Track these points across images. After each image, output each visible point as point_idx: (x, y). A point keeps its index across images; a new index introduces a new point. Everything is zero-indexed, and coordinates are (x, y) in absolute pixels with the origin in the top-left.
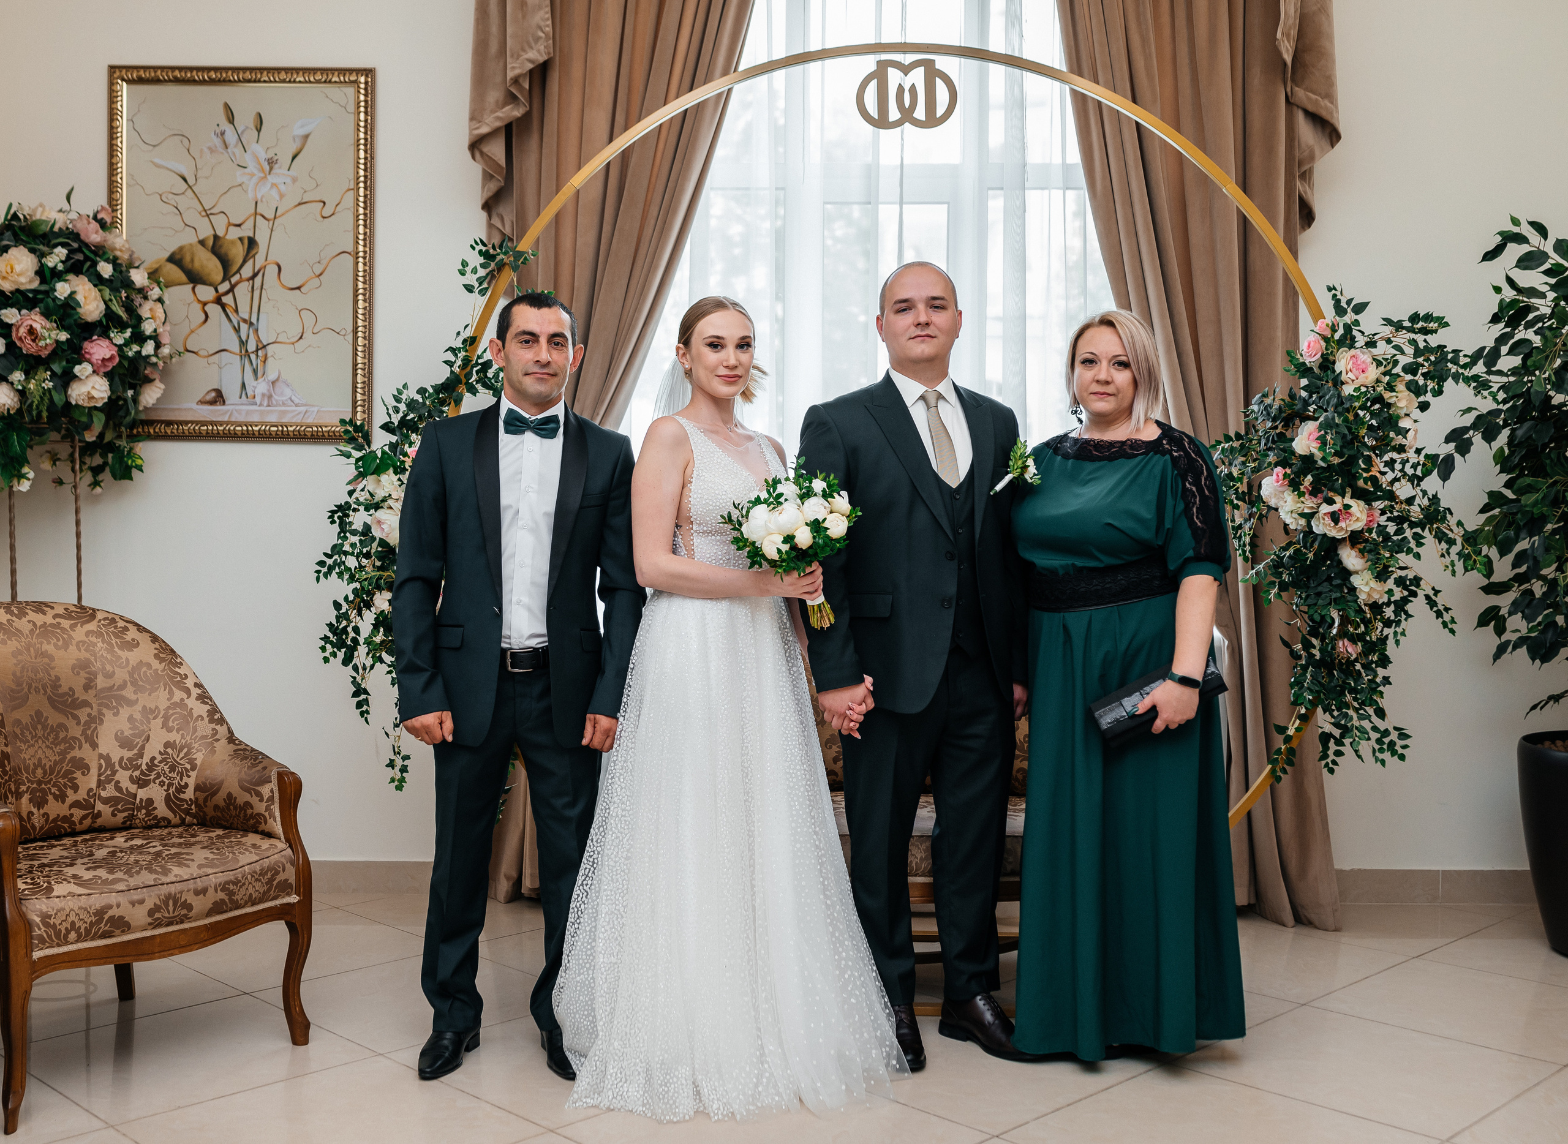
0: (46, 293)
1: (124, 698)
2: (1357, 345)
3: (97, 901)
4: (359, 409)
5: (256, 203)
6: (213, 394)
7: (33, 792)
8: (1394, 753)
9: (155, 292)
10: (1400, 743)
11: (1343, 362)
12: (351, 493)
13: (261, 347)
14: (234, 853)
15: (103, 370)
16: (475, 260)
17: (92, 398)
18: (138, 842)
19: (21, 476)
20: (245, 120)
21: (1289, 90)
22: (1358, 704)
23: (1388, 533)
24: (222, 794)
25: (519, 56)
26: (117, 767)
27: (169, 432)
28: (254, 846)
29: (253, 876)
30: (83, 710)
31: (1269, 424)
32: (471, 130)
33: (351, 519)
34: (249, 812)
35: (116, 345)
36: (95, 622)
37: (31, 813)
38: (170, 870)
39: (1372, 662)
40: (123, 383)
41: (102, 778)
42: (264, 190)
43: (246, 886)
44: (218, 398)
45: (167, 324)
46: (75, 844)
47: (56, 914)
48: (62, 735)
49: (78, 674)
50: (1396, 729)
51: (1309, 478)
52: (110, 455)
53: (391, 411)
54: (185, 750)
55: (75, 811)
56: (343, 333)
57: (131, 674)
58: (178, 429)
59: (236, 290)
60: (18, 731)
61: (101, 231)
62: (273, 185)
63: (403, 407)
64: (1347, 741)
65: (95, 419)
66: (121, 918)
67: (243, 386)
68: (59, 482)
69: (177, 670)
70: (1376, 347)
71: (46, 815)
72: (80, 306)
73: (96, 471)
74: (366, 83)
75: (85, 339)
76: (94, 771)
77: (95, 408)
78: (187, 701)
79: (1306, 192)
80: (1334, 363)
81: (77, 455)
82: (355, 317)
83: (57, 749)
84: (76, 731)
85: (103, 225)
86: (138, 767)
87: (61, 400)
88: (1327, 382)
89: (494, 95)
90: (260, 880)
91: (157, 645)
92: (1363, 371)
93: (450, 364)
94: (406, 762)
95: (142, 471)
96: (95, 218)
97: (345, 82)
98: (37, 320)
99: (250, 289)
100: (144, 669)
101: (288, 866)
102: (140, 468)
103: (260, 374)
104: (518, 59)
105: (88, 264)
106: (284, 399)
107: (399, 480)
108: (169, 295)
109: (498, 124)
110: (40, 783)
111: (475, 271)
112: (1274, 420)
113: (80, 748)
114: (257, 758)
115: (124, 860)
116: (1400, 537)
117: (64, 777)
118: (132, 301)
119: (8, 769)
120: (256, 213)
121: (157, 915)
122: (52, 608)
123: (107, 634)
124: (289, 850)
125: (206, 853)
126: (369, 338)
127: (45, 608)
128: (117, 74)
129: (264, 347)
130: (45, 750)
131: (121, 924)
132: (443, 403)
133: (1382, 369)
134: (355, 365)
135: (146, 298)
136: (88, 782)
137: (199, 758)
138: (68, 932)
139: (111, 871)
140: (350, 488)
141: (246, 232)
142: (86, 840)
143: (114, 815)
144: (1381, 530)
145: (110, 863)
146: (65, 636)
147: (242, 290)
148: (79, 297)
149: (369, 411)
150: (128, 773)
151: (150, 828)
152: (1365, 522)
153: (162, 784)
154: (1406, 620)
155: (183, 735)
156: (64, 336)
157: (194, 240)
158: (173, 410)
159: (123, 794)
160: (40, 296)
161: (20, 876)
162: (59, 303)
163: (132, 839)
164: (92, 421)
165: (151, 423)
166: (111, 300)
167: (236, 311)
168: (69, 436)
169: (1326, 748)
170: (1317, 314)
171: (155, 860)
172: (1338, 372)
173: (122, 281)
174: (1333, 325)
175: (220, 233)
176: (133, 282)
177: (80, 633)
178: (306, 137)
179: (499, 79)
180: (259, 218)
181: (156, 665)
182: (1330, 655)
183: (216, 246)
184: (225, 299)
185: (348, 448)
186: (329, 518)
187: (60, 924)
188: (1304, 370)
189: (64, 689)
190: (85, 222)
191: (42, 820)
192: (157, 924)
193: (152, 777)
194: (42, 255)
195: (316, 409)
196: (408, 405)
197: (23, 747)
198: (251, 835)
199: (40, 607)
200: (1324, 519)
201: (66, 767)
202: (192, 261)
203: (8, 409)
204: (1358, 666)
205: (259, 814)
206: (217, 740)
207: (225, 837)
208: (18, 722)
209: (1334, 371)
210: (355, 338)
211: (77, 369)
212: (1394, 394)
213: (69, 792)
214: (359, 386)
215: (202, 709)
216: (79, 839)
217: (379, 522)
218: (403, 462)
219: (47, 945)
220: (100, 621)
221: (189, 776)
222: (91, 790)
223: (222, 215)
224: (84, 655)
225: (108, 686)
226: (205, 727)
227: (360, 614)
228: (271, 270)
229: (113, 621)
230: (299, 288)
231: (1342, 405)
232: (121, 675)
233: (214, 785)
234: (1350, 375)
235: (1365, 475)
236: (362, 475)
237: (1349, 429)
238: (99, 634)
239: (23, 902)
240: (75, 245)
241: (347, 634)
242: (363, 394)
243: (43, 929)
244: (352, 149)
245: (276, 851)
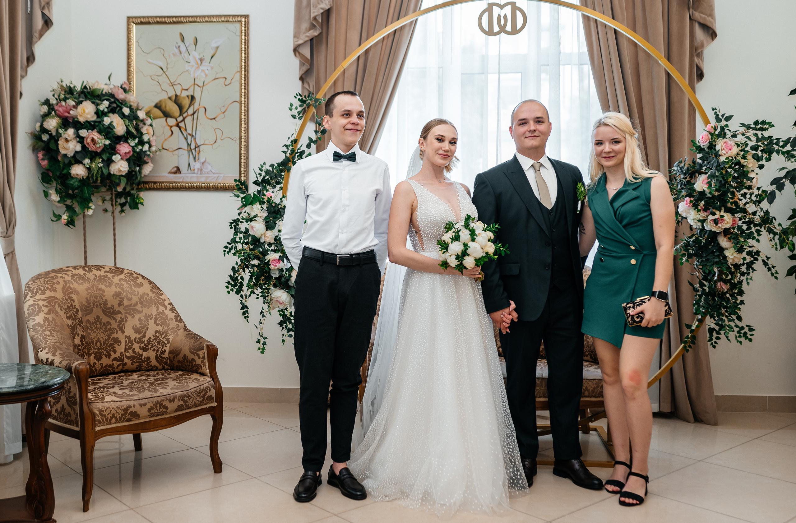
0: (100, 122)
1: (136, 309)
2: (727, 137)
3: (125, 404)
4: (243, 175)
5: (195, 79)
6: (175, 169)
7: (96, 353)
8: (746, 338)
9: (149, 121)
10: (749, 333)
11: (720, 145)
12: (239, 214)
13: (197, 146)
14: (187, 383)
15: (125, 158)
16: (297, 103)
17: (120, 171)
18: (144, 378)
19: (89, 208)
20: (189, 40)
21: (691, 13)
22: (728, 314)
23: (743, 229)
24: (181, 355)
25: (316, 6)
26: (134, 342)
27: (155, 186)
28: (196, 379)
29: (196, 394)
30: (118, 315)
31: (682, 176)
32: (294, 42)
33: (240, 226)
34: (194, 363)
35: (131, 146)
36: (123, 275)
37: (95, 363)
38: (158, 390)
39: (735, 293)
40: (134, 164)
41: (127, 347)
42: (198, 73)
43: (193, 398)
44: (178, 170)
45: (154, 136)
46: (115, 378)
47: (106, 410)
48: (108, 327)
49: (116, 298)
50: (747, 326)
51: (703, 202)
52: (129, 198)
53: (258, 175)
54: (165, 334)
55: (115, 362)
56: (235, 139)
57: (140, 299)
58: (159, 186)
59: (186, 120)
60: (88, 325)
61: (124, 93)
62: (203, 71)
63: (263, 173)
64: (722, 332)
65: (122, 181)
66: (136, 412)
67: (189, 165)
68: (106, 211)
69: (161, 297)
70: (737, 137)
71: (101, 364)
72: (115, 128)
73: (123, 205)
74: (245, 21)
75: (117, 143)
76: (123, 344)
77: (122, 176)
78: (165, 311)
79: (699, 63)
80: (715, 145)
81: (114, 197)
82: (241, 132)
83: (106, 334)
84: (115, 325)
85: (125, 91)
86: (143, 342)
87: (106, 172)
88: (712, 155)
89: (305, 25)
90: (199, 395)
91: (151, 285)
92: (730, 150)
93: (285, 152)
94: (265, 340)
95: (143, 205)
96: (121, 87)
97: (236, 21)
98: (95, 135)
99: (192, 119)
100: (146, 296)
101: (212, 389)
102: (142, 204)
103: (197, 159)
104: (316, 7)
105: (118, 109)
106: (208, 170)
107: (262, 207)
108: (155, 123)
109: (307, 39)
110: (99, 349)
111: (296, 108)
112: (685, 174)
113: (117, 333)
114: (197, 338)
115: (137, 385)
116: (749, 231)
117: (109, 346)
118: (138, 125)
119: (84, 343)
120: (194, 84)
121: (152, 411)
122: (104, 268)
123: (129, 280)
124: (212, 382)
125: (174, 383)
126: (247, 141)
127: (101, 268)
128: (131, 20)
129: (199, 146)
130: (101, 334)
131: (135, 415)
132: (282, 171)
133: (740, 148)
134: (240, 154)
135: (145, 124)
136: (120, 349)
137: (171, 338)
138: (111, 418)
139: (131, 391)
140: (239, 211)
141: (190, 93)
142: (120, 376)
143: (132, 364)
144: (740, 228)
145: (131, 387)
146: (110, 281)
147: (188, 120)
148: (114, 124)
149: (247, 176)
150: (139, 345)
151: (148, 371)
152: (731, 224)
153: (154, 350)
154: (752, 272)
155: (163, 327)
156: (108, 142)
157: (166, 97)
158: (157, 176)
159: (136, 354)
160: (97, 124)
161: (90, 392)
162: (105, 127)
163: (141, 376)
164: (120, 182)
165: (147, 183)
166: (129, 125)
167: (186, 130)
168: (110, 189)
169: (711, 335)
170: (707, 122)
171: (151, 385)
172: (717, 150)
173: (134, 117)
174: (715, 127)
175: (178, 94)
176: (139, 117)
177: (116, 280)
178: (217, 48)
179: (307, 17)
180: (196, 86)
181: (151, 294)
182: (714, 290)
183: (177, 100)
184: (181, 125)
185: (238, 193)
186: (230, 226)
187: (108, 415)
188: (700, 149)
189: (109, 305)
190: (117, 89)
191: (100, 367)
192: (152, 415)
193: (149, 347)
194: (97, 105)
195: (222, 175)
196: (266, 172)
197: (91, 333)
198: (195, 374)
199: (98, 268)
200: (710, 223)
201: (110, 342)
202: (166, 107)
203: (83, 177)
204: (728, 295)
205: (198, 365)
206: (179, 330)
207: (183, 375)
208: (88, 321)
209: (715, 150)
210: (241, 142)
211: (114, 158)
212: (746, 160)
213: (112, 353)
214: (242, 164)
215: (172, 315)
216: (117, 376)
217: (252, 227)
218: (263, 199)
219: (102, 424)
220: (125, 274)
221: (166, 347)
222: (122, 353)
223: (180, 85)
224: (118, 290)
225: (129, 304)
226: (173, 324)
227: (244, 271)
228: (202, 111)
229: (131, 274)
230: (214, 119)
231: (719, 166)
232: (135, 299)
233: (177, 351)
234: (724, 151)
235: (731, 201)
236: (244, 206)
237: (723, 178)
238: (125, 280)
239: (91, 404)
240: (112, 100)
241: (238, 280)
242: (245, 168)
243: (100, 417)
244: (239, 53)
245: (206, 381)
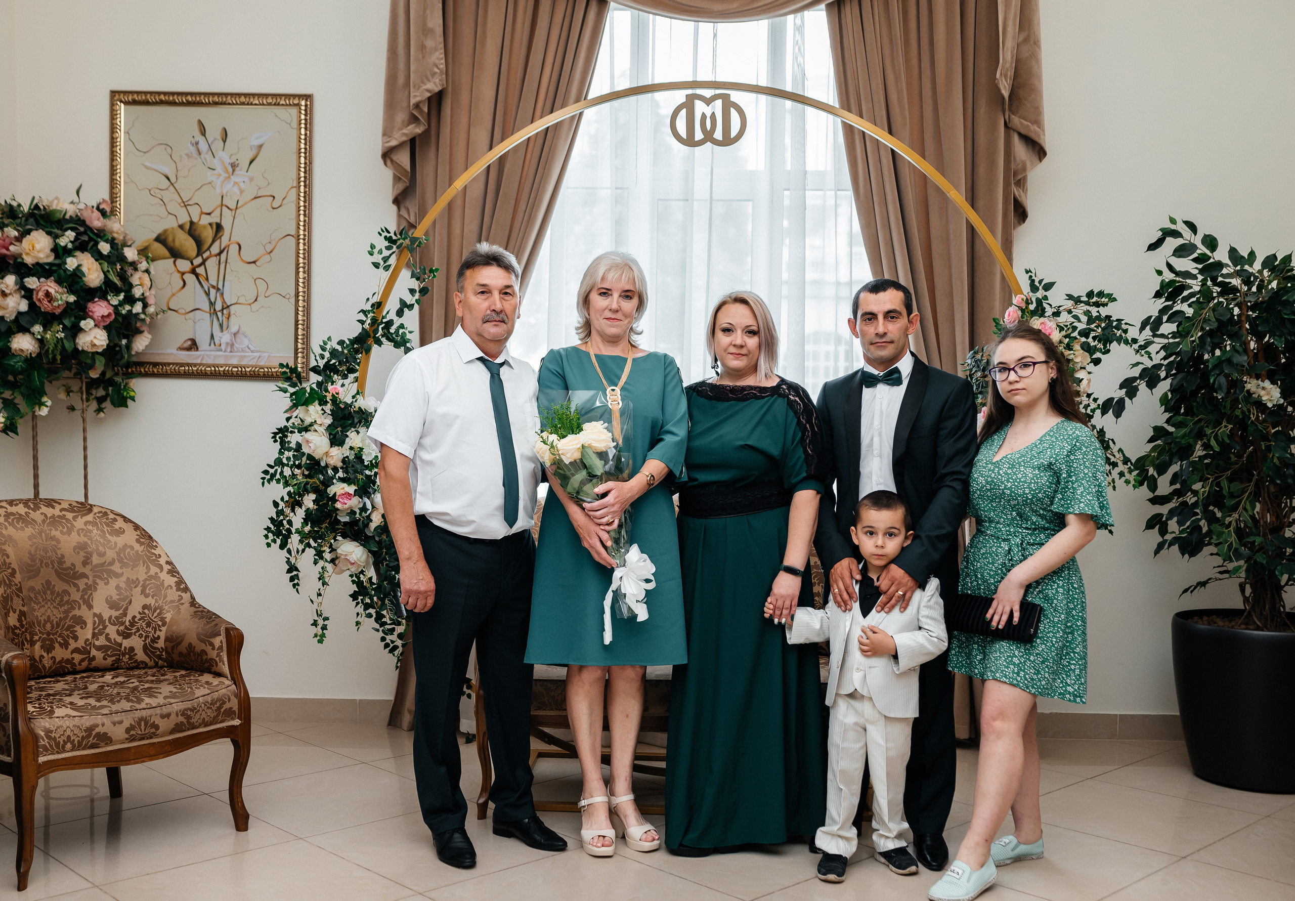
0: (59, 266)
1: (112, 572)
2: (1046, 314)
4: (300, 355)
5: (222, 197)
6: (189, 343)
7: (44, 640)
9: (143, 265)
12: (288, 419)
13: (226, 307)
14: (192, 688)
15: (102, 324)
16: (382, 243)
17: (94, 345)
18: (122, 679)
19: (41, 404)
20: (214, 133)
21: (1007, 117)
24: (185, 644)
25: (419, 87)
26: (107, 623)
27: (155, 371)
28: (207, 682)
29: (205, 705)
30: (82, 580)
31: (980, 374)
32: (383, 143)
33: (289, 439)
34: (204, 657)
35: (112, 305)
36: (92, 515)
37: (42, 657)
38: (143, 700)
40: (118, 334)
41: (96, 631)
42: (229, 186)
43: (200, 712)
44: (193, 345)
45: (153, 289)
46: (75, 680)
47: (56, 730)
48: (66, 599)
49: (78, 553)
52: (110, 388)
53: (318, 358)
54: (158, 611)
55: (76, 656)
56: (288, 296)
57: (118, 554)
58: (162, 369)
59: (207, 263)
60: (32, 596)
61: (102, 218)
62: (235, 183)
63: (327, 355)
65: (97, 362)
66: (105, 733)
67: (212, 336)
68: (72, 408)
69: (153, 551)
70: (1060, 316)
71: (53, 658)
72: (85, 276)
73: (100, 400)
74: (306, 106)
75: (89, 301)
76: (90, 626)
77: (97, 353)
78: (160, 574)
79: (1020, 196)
81: (85, 388)
82: (297, 285)
83: (62, 609)
84: (76, 596)
85: (103, 213)
86: (123, 623)
87: (70, 346)
89: (401, 117)
90: (211, 708)
91: (138, 533)
93: (362, 322)
94: (326, 622)
95: (134, 401)
96: (98, 208)
97: (290, 105)
98: (52, 287)
99: (217, 263)
100: (129, 550)
101: (232, 698)
102: (133, 398)
103: (225, 327)
104: (419, 89)
105: (92, 243)
106: (243, 346)
107: (323, 410)
108: (154, 267)
109: (405, 138)
110: (48, 634)
111: (380, 252)
113: (79, 608)
114: (211, 618)
115: (110, 692)
117: (67, 630)
118: (125, 271)
119: (24, 623)
120: (222, 205)
121: (133, 732)
122: (60, 504)
123: (101, 524)
124: (233, 685)
125: (172, 688)
126: (308, 301)
127: (54, 504)
128: (117, 97)
129: (228, 307)
130: (53, 610)
131: (105, 739)
132: (357, 351)
133: (1063, 333)
134: (297, 321)
135: (136, 269)
136: (86, 634)
137: (168, 616)
138: (65, 742)
139: (99, 700)
140: (288, 415)
141: (215, 219)
142: (83, 677)
143: (105, 659)
145: (99, 695)
146: (69, 525)
147: (212, 264)
148: (84, 269)
149: (307, 357)
150: (115, 628)
151: (132, 669)
153: (141, 636)
155: (156, 599)
156: (72, 299)
157: (175, 225)
158: (158, 354)
159: (112, 643)
160: (54, 268)
161: (30, 701)
162: (69, 273)
163: (117, 677)
164: (94, 363)
165: (142, 364)
166: (108, 271)
167: (207, 279)
168: (78, 374)
171: (132, 692)
173: (117, 257)
175: (195, 220)
176: (126, 257)
177: (80, 523)
178: (260, 146)
179: (404, 104)
180: (224, 208)
181: (137, 547)
183: (192, 230)
184: (198, 270)
185: (285, 385)
186: (272, 438)
187: (59, 737)
189: (68, 564)
190: (90, 211)
191: (51, 662)
192: (131, 739)
193: (133, 631)
194: (56, 237)
195: (267, 355)
196: (331, 353)
197: (36, 607)
198: (205, 674)
199: (50, 503)
201: (68, 622)
202: (174, 240)
203: (31, 354)
205: (212, 659)
206: (183, 603)
207: (186, 676)
208: (32, 589)
210: (297, 301)
211: (83, 324)
212: (1072, 352)
213: (71, 641)
214: (300, 337)
215: (171, 581)
216: (78, 676)
217: (308, 441)
218: (326, 396)
219: (49, 752)
220: (95, 514)
221: (160, 631)
222: (87, 640)
223: (197, 206)
224: (83, 539)
225: (101, 562)
226: (173, 594)
227: (293, 511)
228: (234, 248)
229: (106, 514)
230: (254, 262)
232: (111, 554)
233: (177, 637)
236: (295, 406)
238: (94, 524)
239: (32, 720)
240: (82, 229)
241: (283, 525)
242: (303, 344)
243: (47, 740)
244: (295, 156)
245: (225, 687)
